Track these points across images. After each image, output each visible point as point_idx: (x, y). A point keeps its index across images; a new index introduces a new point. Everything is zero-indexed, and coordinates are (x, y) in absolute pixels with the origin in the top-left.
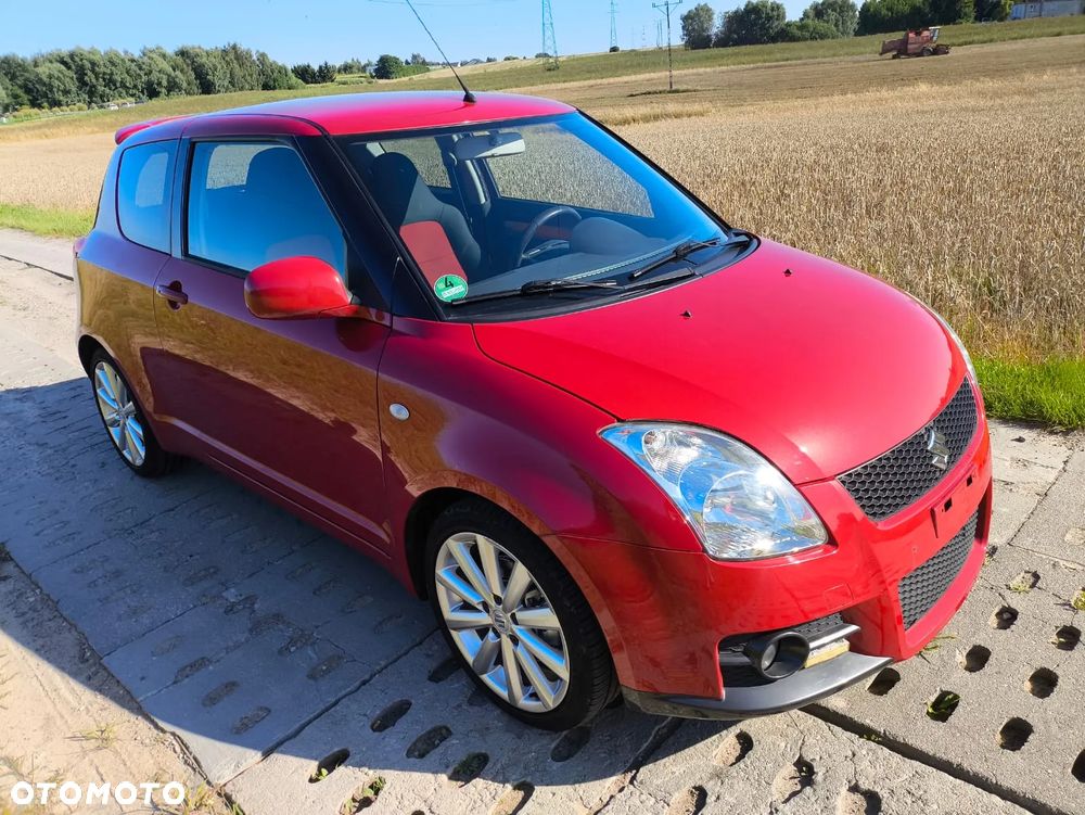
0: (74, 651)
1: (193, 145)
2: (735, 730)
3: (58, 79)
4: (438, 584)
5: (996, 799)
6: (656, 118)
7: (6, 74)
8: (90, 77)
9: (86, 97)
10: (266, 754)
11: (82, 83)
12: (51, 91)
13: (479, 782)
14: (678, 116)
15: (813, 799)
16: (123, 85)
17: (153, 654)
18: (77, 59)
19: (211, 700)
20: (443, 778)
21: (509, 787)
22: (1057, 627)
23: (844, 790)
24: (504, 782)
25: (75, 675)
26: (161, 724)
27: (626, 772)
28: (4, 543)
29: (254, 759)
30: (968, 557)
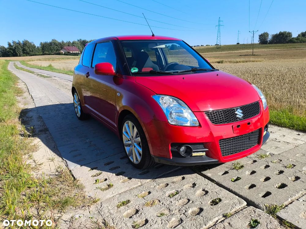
0: (53, 146)
1: (96, 44)
2: (182, 176)
4: (123, 135)
5: (237, 197)
6: (246, 62)
7: (83, 45)
10: (81, 166)
13: (121, 176)
14: (253, 61)
15: (192, 190)
17: (68, 148)
19: (75, 156)
20: (114, 174)
21: (127, 178)
22: (278, 170)
23: (201, 190)
24: (126, 177)
25: (52, 150)
26: (64, 159)
27: (153, 179)
28: (48, 128)
29: (79, 166)
30: (253, 147)
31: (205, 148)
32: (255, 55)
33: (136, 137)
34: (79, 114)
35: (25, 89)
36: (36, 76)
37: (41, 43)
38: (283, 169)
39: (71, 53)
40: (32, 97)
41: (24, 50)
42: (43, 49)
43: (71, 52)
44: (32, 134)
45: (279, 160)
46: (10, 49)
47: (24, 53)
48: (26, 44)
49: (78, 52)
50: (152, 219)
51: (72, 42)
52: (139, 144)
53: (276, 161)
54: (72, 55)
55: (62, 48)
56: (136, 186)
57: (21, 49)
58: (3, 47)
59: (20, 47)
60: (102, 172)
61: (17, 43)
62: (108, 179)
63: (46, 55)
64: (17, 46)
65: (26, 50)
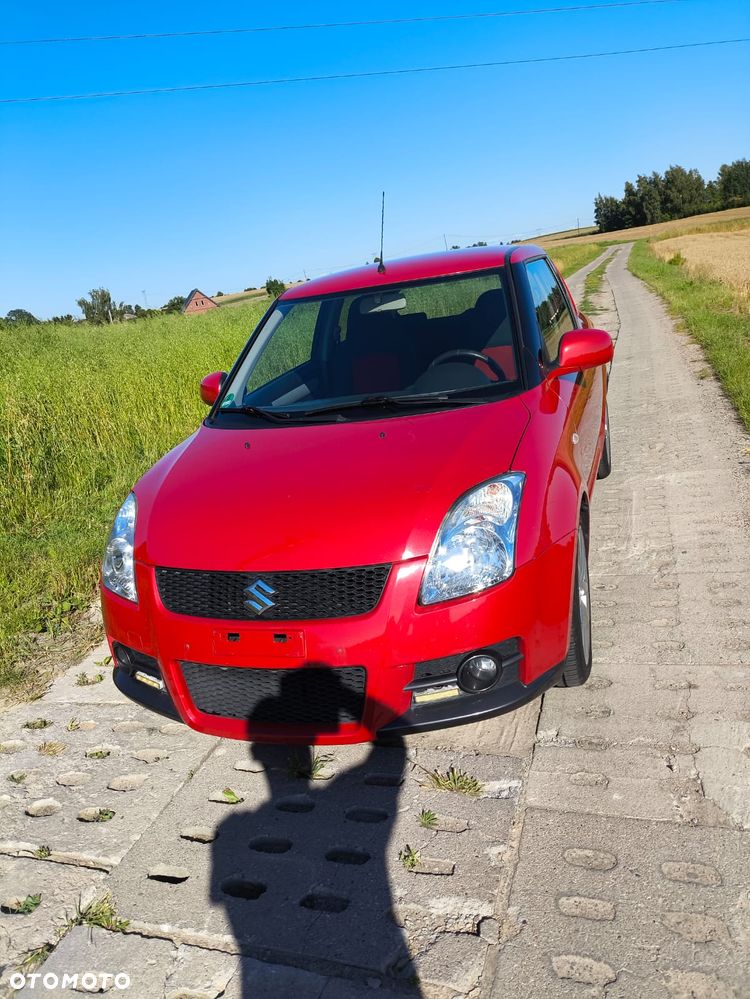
37: (724, 168)
41: (666, 200)
42: (726, 188)
46: (628, 202)
47: (664, 210)
48: (675, 177)
57: (658, 198)
58: (612, 199)
59: (655, 194)
61: (650, 182)
63: (733, 207)
64: (650, 191)
65: (672, 201)
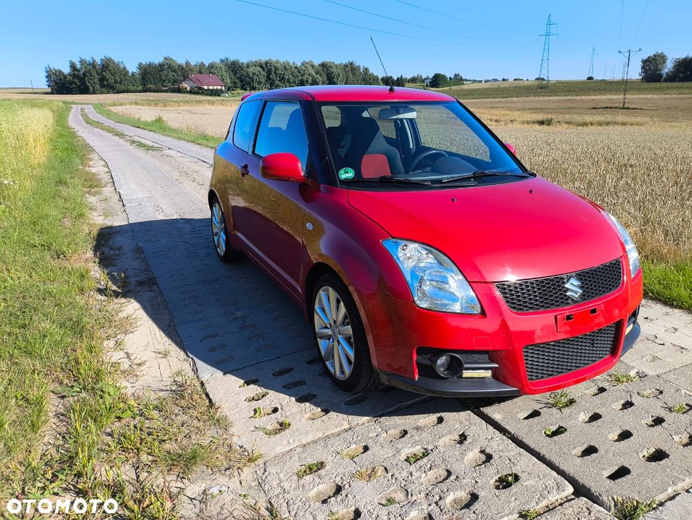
0: (168, 322)
1: (266, 102)
2: (439, 415)
3: (257, 76)
4: (315, 314)
6: (608, 124)
7: (232, 71)
8: (273, 76)
9: (269, 85)
10: (224, 374)
11: (268, 78)
12: (253, 81)
13: (308, 404)
14: (624, 124)
15: (457, 449)
16: (288, 81)
17: (197, 329)
18: (268, 65)
19: (212, 350)
20: (293, 399)
21: (319, 409)
22: (652, 416)
23: (477, 451)
24: (317, 407)
25: (164, 331)
26: (189, 354)
27: (374, 417)
28: (156, 278)
29: (219, 374)
30: (599, 361)
31: (492, 361)
32: (628, 108)
33: (344, 324)
34: (222, 249)
35: (106, 177)
36: (128, 143)
37: (140, 65)
38: (663, 413)
39: (205, 90)
40: (121, 199)
41: (102, 79)
42: (143, 78)
43: (206, 87)
44: (123, 289)
45: (656, 390)
46: (74, 76)
47: (102, 86)
48: (107, 65)
49: (219, 88)
50: (369, 509)
51: (207, 65)
52: (348, 339)
53: (649, 392)
54: (207, 95)
55: (185, 78)
56: (338, 429)
57: (97, 76)
58: (60, 72)
59: (94, 73)
60: (268, 391)
61: (90, 64)
62: (280, 408)
63: (150, 91)
64: (90, 70)
65: (107, 81)
